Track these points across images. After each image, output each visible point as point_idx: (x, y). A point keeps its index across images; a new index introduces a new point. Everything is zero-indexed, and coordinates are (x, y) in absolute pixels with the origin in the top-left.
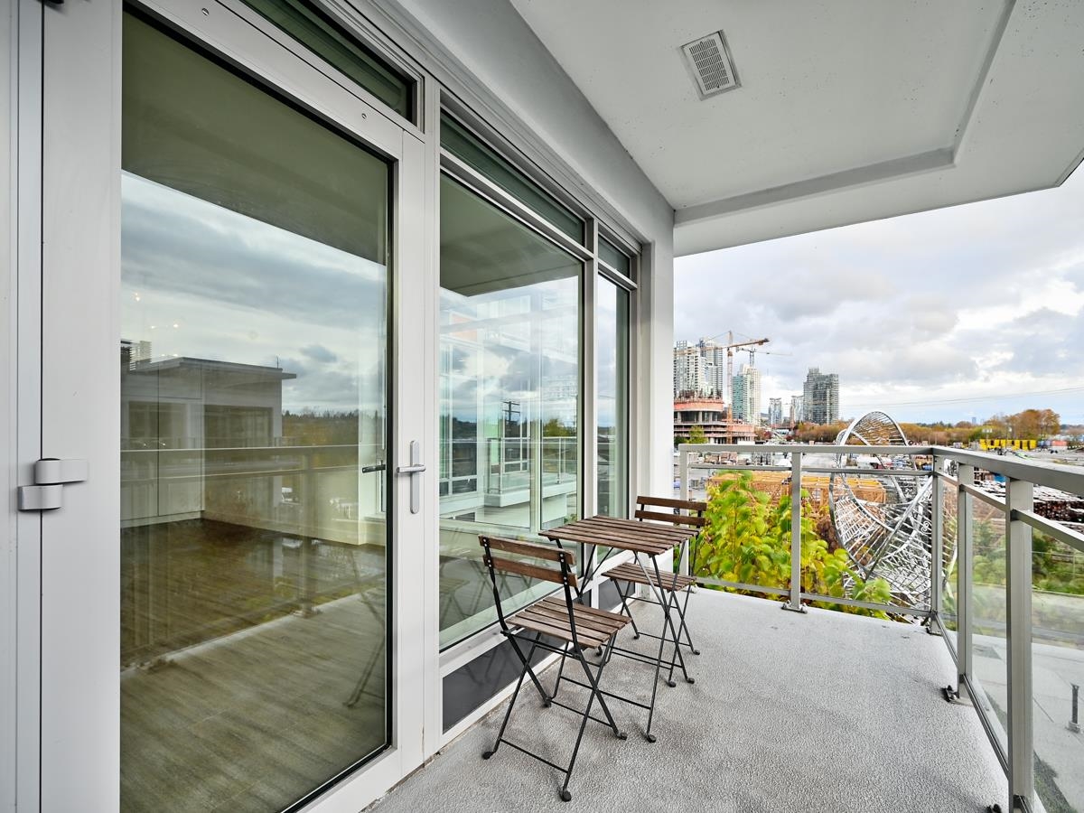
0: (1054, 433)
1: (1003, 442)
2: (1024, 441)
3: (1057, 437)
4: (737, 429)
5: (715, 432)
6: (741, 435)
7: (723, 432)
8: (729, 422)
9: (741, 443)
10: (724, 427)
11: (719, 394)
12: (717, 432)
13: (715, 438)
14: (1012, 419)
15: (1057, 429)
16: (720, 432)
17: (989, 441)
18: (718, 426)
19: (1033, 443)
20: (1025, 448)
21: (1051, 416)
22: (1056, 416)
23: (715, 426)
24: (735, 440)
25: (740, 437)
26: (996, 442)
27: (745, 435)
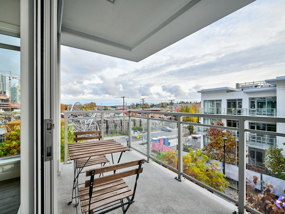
0: (95, 107)
1: (87, 109)
2: (91, 109)
3: (96, 108)
4: (13, 105)
5: (3, 107)
6: (16, 107)
7: (7, 107)
8: (10, 103)
9: (15, 111)
10: (7, 105)
11: (5, 93)
12: (4, 106)
13: (3, 109)
14: (89, 104)
15: (96, 106)
16: (5, 107)
17: (85, 109)
18: (4, 104)
19: (92, 109)
20: (91, 110)
21: (95, 104)
22: (96, 104)
23: (3, 104)
24: (12, 109)
25: (15, 108)
26: (86, 109)
27: (17, 107)
